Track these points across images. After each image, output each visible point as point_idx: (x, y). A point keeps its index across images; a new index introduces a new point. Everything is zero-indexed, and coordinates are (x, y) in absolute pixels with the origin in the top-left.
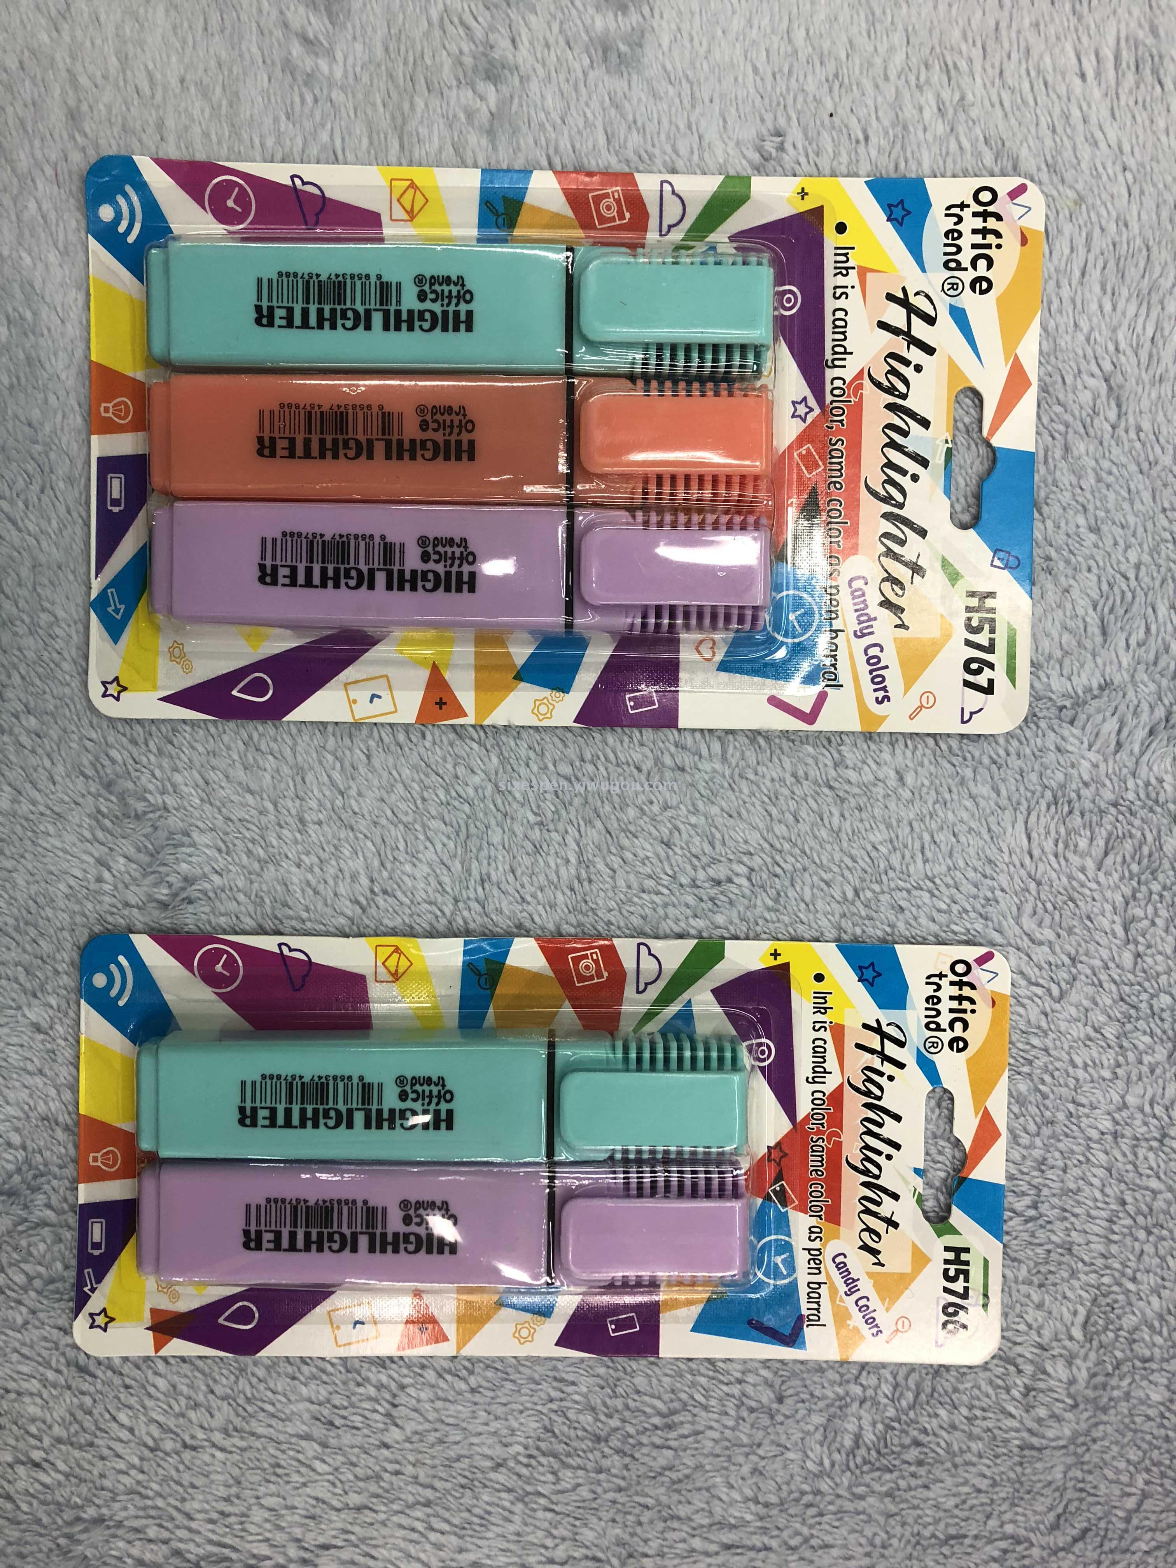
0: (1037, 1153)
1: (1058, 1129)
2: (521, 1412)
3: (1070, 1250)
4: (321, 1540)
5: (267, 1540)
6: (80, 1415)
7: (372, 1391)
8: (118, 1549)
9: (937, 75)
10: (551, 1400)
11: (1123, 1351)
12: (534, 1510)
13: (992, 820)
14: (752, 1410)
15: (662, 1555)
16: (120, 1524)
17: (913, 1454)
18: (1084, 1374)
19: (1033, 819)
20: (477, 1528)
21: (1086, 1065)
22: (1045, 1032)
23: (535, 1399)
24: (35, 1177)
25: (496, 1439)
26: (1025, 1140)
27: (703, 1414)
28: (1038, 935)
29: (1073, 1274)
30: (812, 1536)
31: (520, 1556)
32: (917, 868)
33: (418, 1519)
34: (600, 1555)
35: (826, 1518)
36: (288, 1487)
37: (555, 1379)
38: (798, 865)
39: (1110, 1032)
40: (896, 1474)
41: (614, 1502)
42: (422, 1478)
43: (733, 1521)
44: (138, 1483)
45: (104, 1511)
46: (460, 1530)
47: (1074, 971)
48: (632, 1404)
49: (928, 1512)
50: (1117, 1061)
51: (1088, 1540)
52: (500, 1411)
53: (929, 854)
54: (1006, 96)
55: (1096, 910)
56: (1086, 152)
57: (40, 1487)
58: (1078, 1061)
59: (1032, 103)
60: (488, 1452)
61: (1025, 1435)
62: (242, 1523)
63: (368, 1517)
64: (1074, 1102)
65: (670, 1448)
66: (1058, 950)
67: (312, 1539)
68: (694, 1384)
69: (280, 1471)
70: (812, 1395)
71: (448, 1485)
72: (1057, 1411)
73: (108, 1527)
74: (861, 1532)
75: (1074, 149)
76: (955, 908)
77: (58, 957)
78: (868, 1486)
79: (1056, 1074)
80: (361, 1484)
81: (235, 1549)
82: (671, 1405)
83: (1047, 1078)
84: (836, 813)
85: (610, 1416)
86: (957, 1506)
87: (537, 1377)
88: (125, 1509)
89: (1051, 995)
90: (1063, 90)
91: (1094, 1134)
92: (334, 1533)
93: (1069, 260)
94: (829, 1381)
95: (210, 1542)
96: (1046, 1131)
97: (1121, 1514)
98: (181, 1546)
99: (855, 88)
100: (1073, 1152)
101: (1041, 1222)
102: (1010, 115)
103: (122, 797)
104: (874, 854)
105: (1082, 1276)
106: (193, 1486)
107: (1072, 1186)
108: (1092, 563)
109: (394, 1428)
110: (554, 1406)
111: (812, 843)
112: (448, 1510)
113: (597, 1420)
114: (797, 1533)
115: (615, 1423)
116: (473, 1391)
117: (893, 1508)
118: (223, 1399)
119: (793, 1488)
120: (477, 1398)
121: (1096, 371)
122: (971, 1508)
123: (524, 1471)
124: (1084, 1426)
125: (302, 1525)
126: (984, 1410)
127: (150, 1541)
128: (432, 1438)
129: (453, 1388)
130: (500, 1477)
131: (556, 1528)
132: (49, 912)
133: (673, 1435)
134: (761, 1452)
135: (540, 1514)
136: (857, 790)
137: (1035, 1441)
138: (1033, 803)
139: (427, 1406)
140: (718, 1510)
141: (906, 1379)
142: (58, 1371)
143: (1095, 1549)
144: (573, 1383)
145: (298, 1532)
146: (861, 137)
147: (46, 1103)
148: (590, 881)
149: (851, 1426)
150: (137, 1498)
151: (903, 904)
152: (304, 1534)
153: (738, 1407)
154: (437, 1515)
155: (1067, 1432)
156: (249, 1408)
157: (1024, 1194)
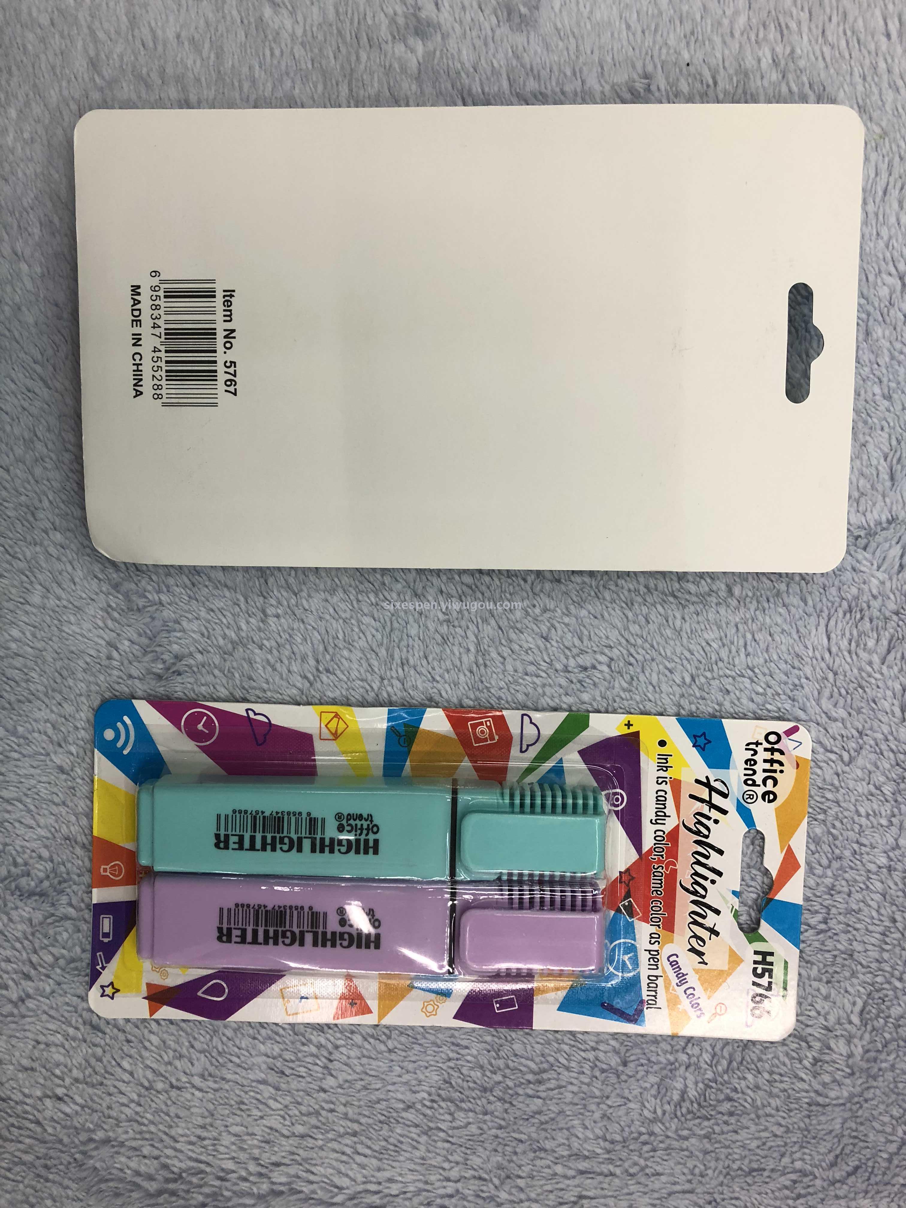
0: (828, 881)
1: (845, 863)
2: (427, 1068)
3: (851, 955)
4: (274, 1159)
5: (233, 1158)
6: (93, 1061)
7: (314, 1050)
8: (120, 1163)
9: (773, 34)
10: (450, 1060)
11: (890, 1033)
12: (435, 1141)
13: (800, 623)
14: (603, 1071)
15: (532, 1177)
16: (122, 1144)
17: (726, 1106)
18: (860, 1050)
19: (832, 623)
20: (392, 1153)
21: (868, 815)
22: (836, 788)
23: (437, 1058)
24: (60, 883)
25: (407, 1088)
26: (819, 871)
27: (566, 1073)
28: (834, 714)
29: (854, 974)
30: (647, 1166)
31: (424, 1175)
32: (741, 660)
33: (347, 1145)
34: (485, 1176)
35: (659, 1153)
36: (249, 1119)
37: (453, 1044)
38: (648, 657)
39: (888, 789)
40: (712, 1121)
41: (497, 1137)
42: (351, 1114)
43: (586, 1153)
44: (137, 1113)
45: (111, 1134)
46: (379, 1155)
47: (861, 741)
48: (511, 1064)
49: (736, 1150)
50: (892, 812)
51: (859, 1175)
52: (411, 1067)
53: (749, 649)
54: (826, 50)
55: (879, 695)
56: (889, 96)
57: (62, 1116)
58: (862, 811)
59: (848, 57)
60: (400, 1096)
61: (813, 1094)
62: (214, 1145)
63: (310, 1142)
64: (857, 842)
65: (539, 1097)
66: (849, 725)
67: (266, 1158)
68: (559, 1051)
69: (243, 1107)
70: (649, 1060)
71: (370, 1121)
72: (838, 1077)
73: (113, 1146)
74: (685, 1164)
75: (880, 95)
76: (769, 691)
77: (77, 716)
78: (690, 1130)
79: (845, 821)
80: (305, 1118)
81: (208, 1164)
82: (541, 1066)
83: (838, 824)
84: (678, 616)
85: (495, 1073)
86: (758, 1147)
87: (439, 1042)
88: (127, 1132)
89: (842, 760)
90: (872, 47)
91: (872, 867)
92: (283, 1154)
93: (875, 182)
94: (662, 1050)
95: (190, 1158)
96: (835, 865)
97: (885, 1156)
98: (169, 1161)
99: (707, 43)
100: (855, 881)
101: (830, 934)
102: (830, 66)
103: (127, 596)
104: (707, 648)
105: (861, 976)
106: (178, 1117)
107: (855, 907)
108: (884, 423)
109: (329, 1078)
110: (451, 1064)
111: (658, 638)
112: (370, 1139)
113: (484, 1075)
114: (636, 1164)
115: (498, 1078)
116: (390, 1051)
117: (709, 1147)
118: (201, 1052)
119: (633, 1129)
120: (393, 1056)
121: (893, 271)
122: (770, 1148)
123: (428, 1112)
124: (858, 1089)
125: (260, 1147)
126: (781, 1075)
127: (145, 1157)
128: (359, 1085)
129: (375, 1048)
130: (410, 1115)
131: (451, 1154)
132: (71, 682)
133: (542, 1088)
134: (609, 1102)
135: (440, 1144)
136: (695, 599)
137: (820, 1100)
138: (832, 611)
139: (356, 1061)
140: (575, 1145)
141: (722, 1049)
142: (77, 1029)
143: (863, 1182)
144: (467, 1048)
145: (256, 1152)
146: (711, 82)
147: (68, 827)
148: (486, 666)
149: (679, 1085)
150: (135, 1125)
151: (729, 687)
152: (260, 1154)
153: (592, 1068)
154: (362, 1143)
155: (846, 1094)
156: (221, 1060)
157: (817, 912)
